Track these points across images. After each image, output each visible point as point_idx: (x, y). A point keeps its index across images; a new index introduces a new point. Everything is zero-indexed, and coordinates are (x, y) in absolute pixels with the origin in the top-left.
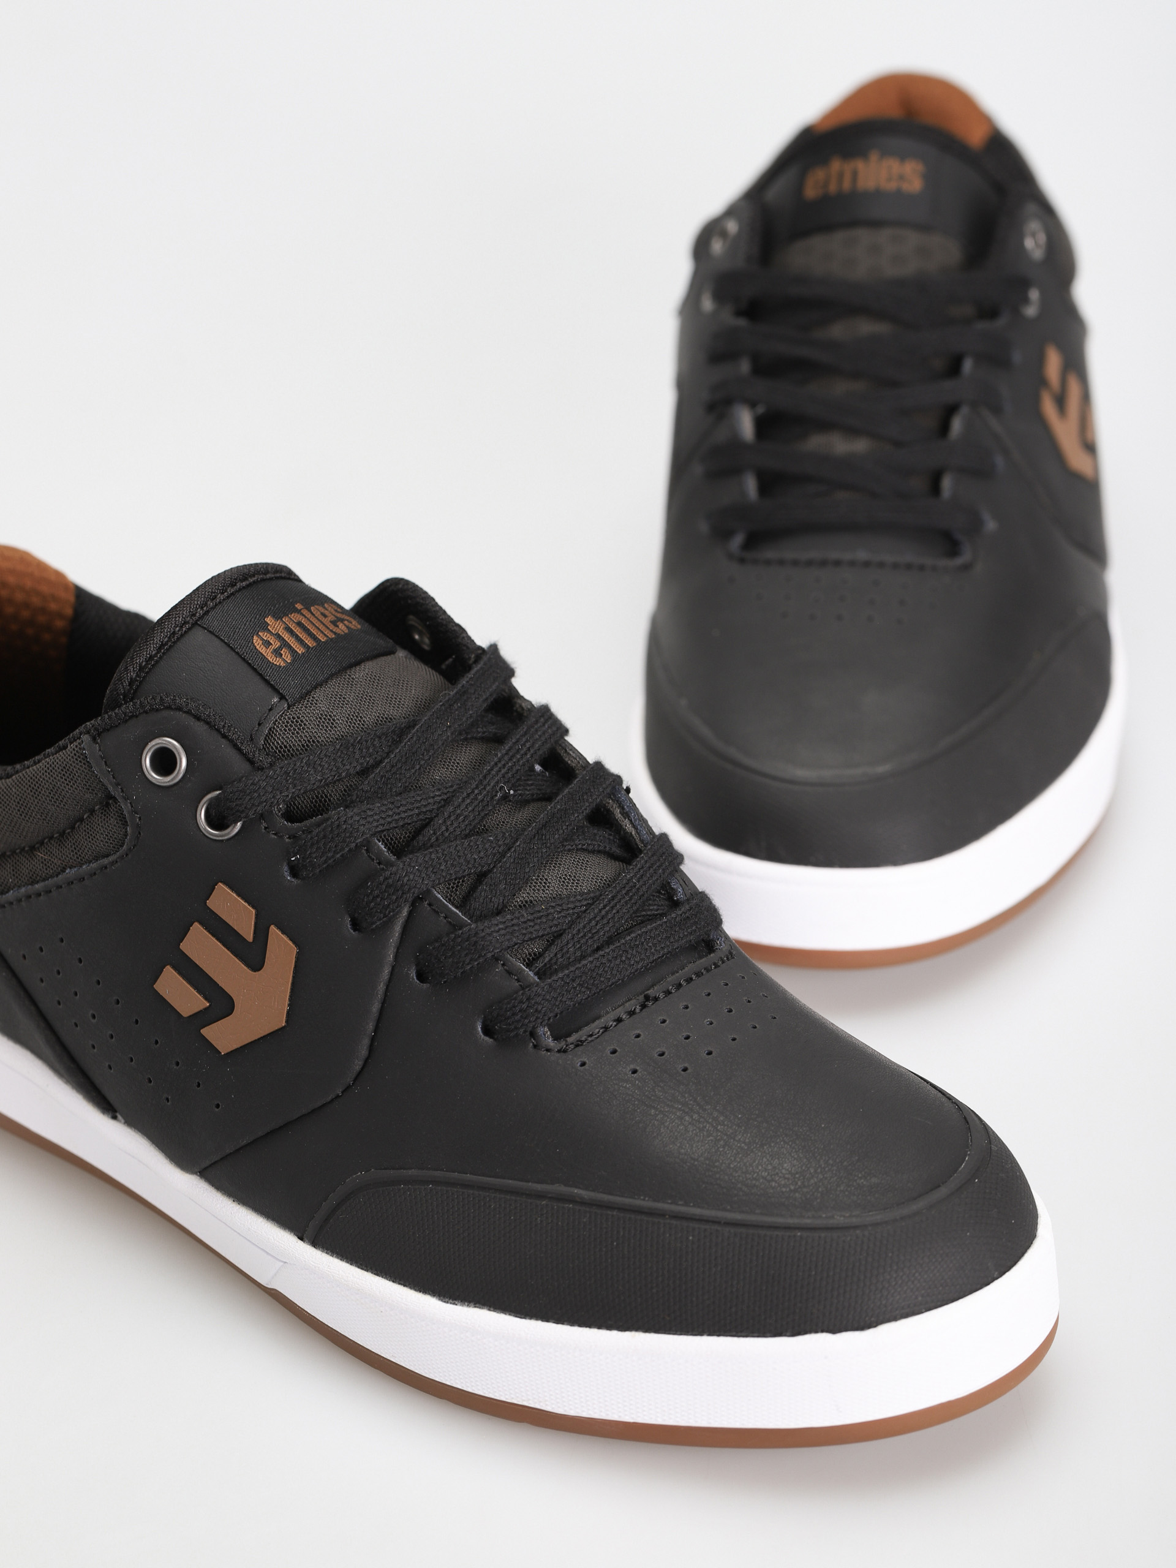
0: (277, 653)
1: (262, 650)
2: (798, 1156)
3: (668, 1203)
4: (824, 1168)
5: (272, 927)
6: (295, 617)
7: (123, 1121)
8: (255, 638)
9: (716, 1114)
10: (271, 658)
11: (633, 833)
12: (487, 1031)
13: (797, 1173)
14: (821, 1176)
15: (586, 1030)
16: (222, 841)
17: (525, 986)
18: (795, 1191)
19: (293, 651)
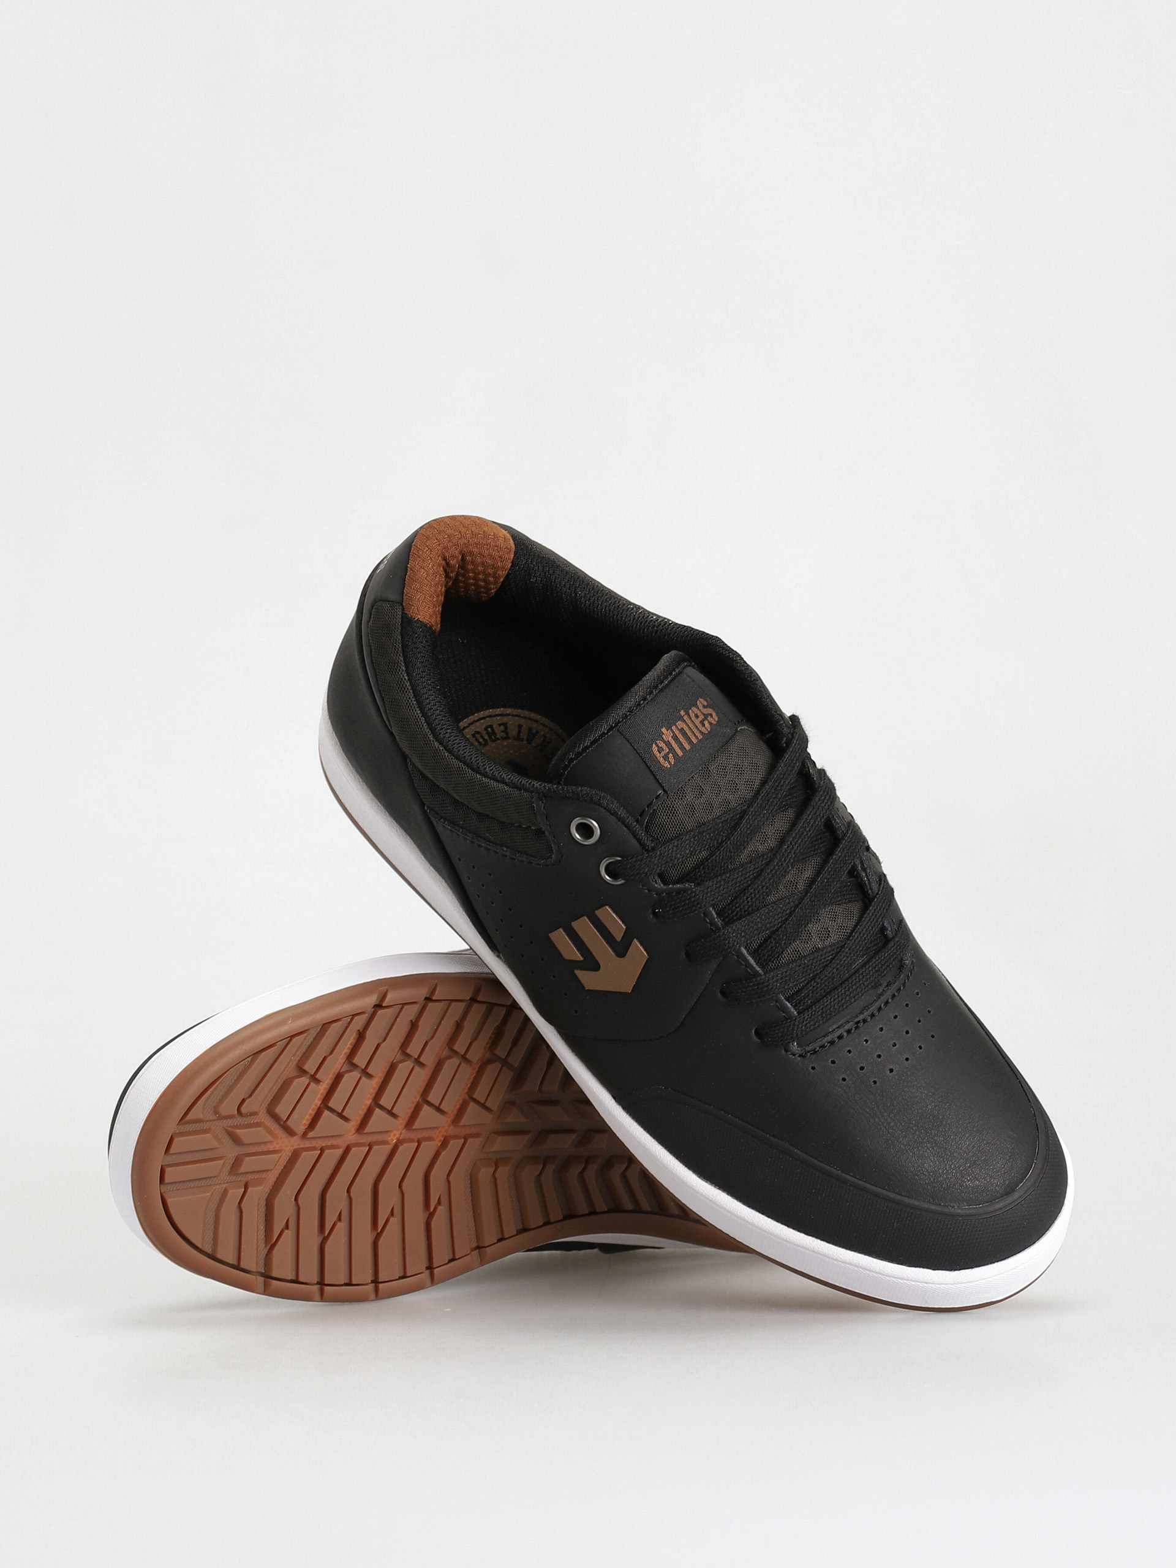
0: (666, 757)
1: (656, 752)
2: (934, 1159)
3: (850, 1175)
4: (948, 1171)
5: (635, 940)
6: (680, 724)
7: (504, 960)
8: (654, 745)
9: (889, 1120)
10: (662, 760)
11: (867, 882)
12: (757, 1034)
13: (931, 1172)
14: (945, 1176)
15: (819, 1043)
16: (613, 885)
17: (789, 1017)
18: (929, 1184)
19: (675, 755)
